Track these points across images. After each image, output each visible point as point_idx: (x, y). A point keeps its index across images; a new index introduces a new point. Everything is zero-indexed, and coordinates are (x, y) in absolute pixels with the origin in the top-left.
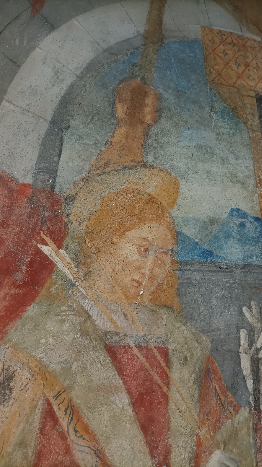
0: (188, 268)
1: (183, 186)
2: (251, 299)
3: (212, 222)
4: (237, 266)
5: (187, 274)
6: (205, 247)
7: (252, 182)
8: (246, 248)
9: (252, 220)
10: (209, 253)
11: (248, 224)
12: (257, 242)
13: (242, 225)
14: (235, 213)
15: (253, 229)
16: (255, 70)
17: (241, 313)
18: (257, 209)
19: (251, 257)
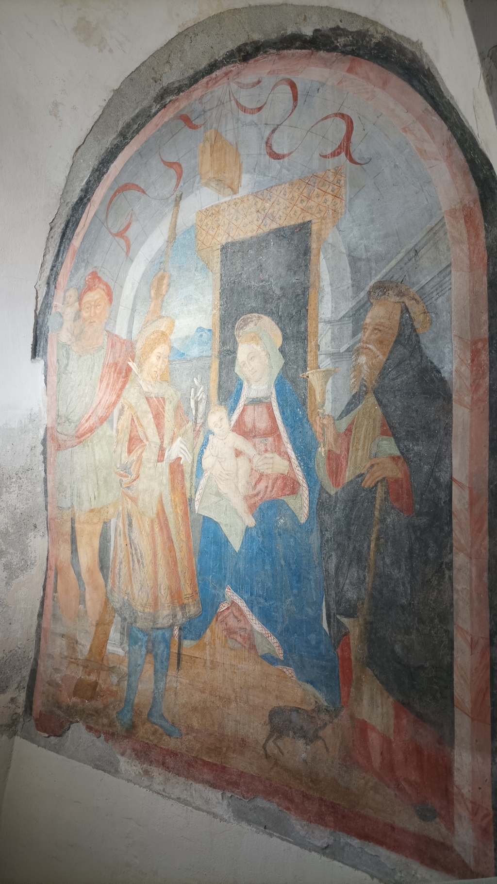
0: (174, 363)
1: (177, 322)
2: (198, 374)
3: (187, 338)
4: (194, 358)
5: (173, 366)
6: (182, 351)
7: (210, 308)
8: (201, 348)
9: (206, 332)
10: (184, 354)
11: (204, 335)
12: (207, 344)
13: (201, 336)
14: (199, 330)
15: (206, 336)
16: (222, 228)
17: (193, 381)
18: (211, 324)
19: (203, 352)
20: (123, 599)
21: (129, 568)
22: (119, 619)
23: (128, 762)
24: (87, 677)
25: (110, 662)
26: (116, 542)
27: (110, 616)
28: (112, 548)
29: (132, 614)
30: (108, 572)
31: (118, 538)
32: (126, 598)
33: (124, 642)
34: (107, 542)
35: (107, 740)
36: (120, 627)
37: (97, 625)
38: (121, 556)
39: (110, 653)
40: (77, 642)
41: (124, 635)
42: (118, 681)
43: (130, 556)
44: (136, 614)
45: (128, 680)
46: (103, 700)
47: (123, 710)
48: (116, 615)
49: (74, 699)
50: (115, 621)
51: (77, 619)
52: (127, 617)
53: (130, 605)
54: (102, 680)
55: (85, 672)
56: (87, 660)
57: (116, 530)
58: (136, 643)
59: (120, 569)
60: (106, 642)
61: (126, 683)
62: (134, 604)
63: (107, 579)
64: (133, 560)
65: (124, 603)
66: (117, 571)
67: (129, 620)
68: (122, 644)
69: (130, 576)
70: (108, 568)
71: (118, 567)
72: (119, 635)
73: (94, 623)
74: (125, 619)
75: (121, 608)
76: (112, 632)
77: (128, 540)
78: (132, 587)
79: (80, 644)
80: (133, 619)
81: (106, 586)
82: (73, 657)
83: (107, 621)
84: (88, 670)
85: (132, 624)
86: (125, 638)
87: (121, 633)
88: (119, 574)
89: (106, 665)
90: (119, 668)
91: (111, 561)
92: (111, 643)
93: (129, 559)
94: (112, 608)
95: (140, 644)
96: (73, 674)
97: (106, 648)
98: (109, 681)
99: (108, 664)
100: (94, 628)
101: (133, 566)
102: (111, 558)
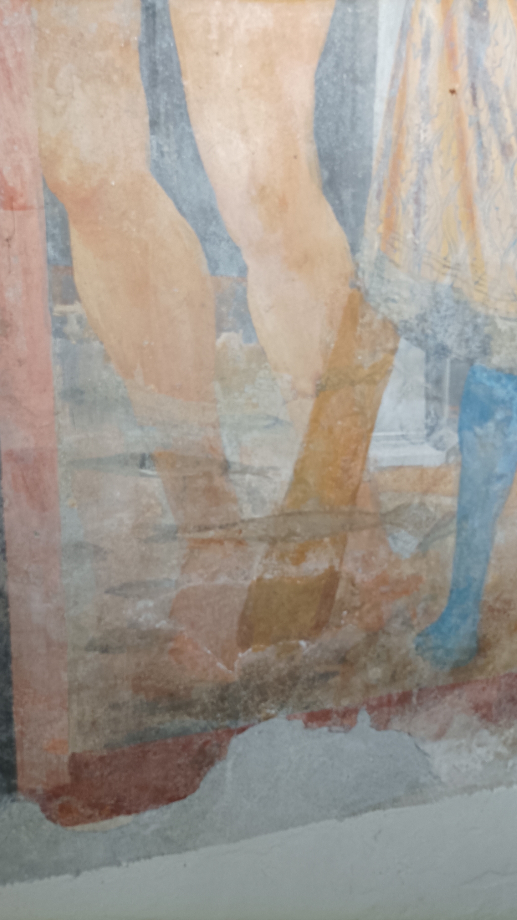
20: (434, 284)
21: (464, 175)
22: (418, 354)
23: (459, 747)
24: (292, 570)
25: (383, 498)
26: (400, 82)
27: (374, 353)
28: (379, 107)
29: (469, 330)
30: (360, 197)
31: (416, 65)
32: (447, 281)
33: (443, 421)
34: (355, 81)
35: (382, 724)
36: (422, 379)
37: (322, 390)
38: (427, 134)
39: (382, 470)
40: (226, 467)
41: (438, 399)
42: (420, 545)
43: (470, 134)
44: (487, 330)
45: (459, 532)
46: (360, 619)
47: (442, 619)
48: (403, 343)
49: (246, 656)
50: (397, 362)
51: (217, 386)
52: (450, 342)
53: (461, 303)
54: (356, 560)
55: (282, 557)
56: (284, 515)
57: (405, 31)
58: (485, 416)
59: (420, 185)
60: (365, 437)
61: (451, 540)
62: (478, 297)
63: (360, 221)
64: (481, 146)
65: (436, 300)
66: (406, 190)
67: (459, 352)
68: (431, 430)
69: (469, 204)
70: (364, 182)
71: (412, 176)
72: (420, 405)
73: (307, 386)
74: (442, 351)
75: (422, 318)
76: (387, 402)
77: (463, 71)
78: (474, 242)
79: (244, 470)
80: (475, 346)
81: (354, 248)
82: (213, 520)
83: (366, 371)
84: (292, 546)
85: (471, 362)
86: (447, 409)
87: (428, 398)
88: (417, 201)
89: (370, 508)
90: (422, 504)
91: (376, 154)
92: (388, 438)
93: (462, 142)
94: (385, 322)
95: (499, 415)
96: (222, 580)
97: (365, 458)
98: (382, 553)
99: (378, 504)
100: (309, 405)
101: (484, 167)
102: (378, 142)
